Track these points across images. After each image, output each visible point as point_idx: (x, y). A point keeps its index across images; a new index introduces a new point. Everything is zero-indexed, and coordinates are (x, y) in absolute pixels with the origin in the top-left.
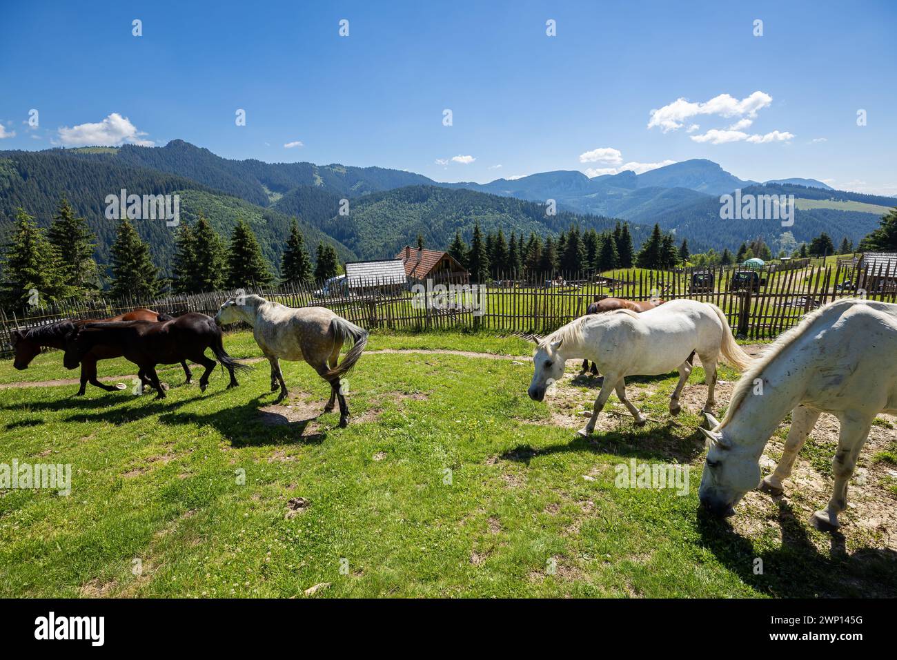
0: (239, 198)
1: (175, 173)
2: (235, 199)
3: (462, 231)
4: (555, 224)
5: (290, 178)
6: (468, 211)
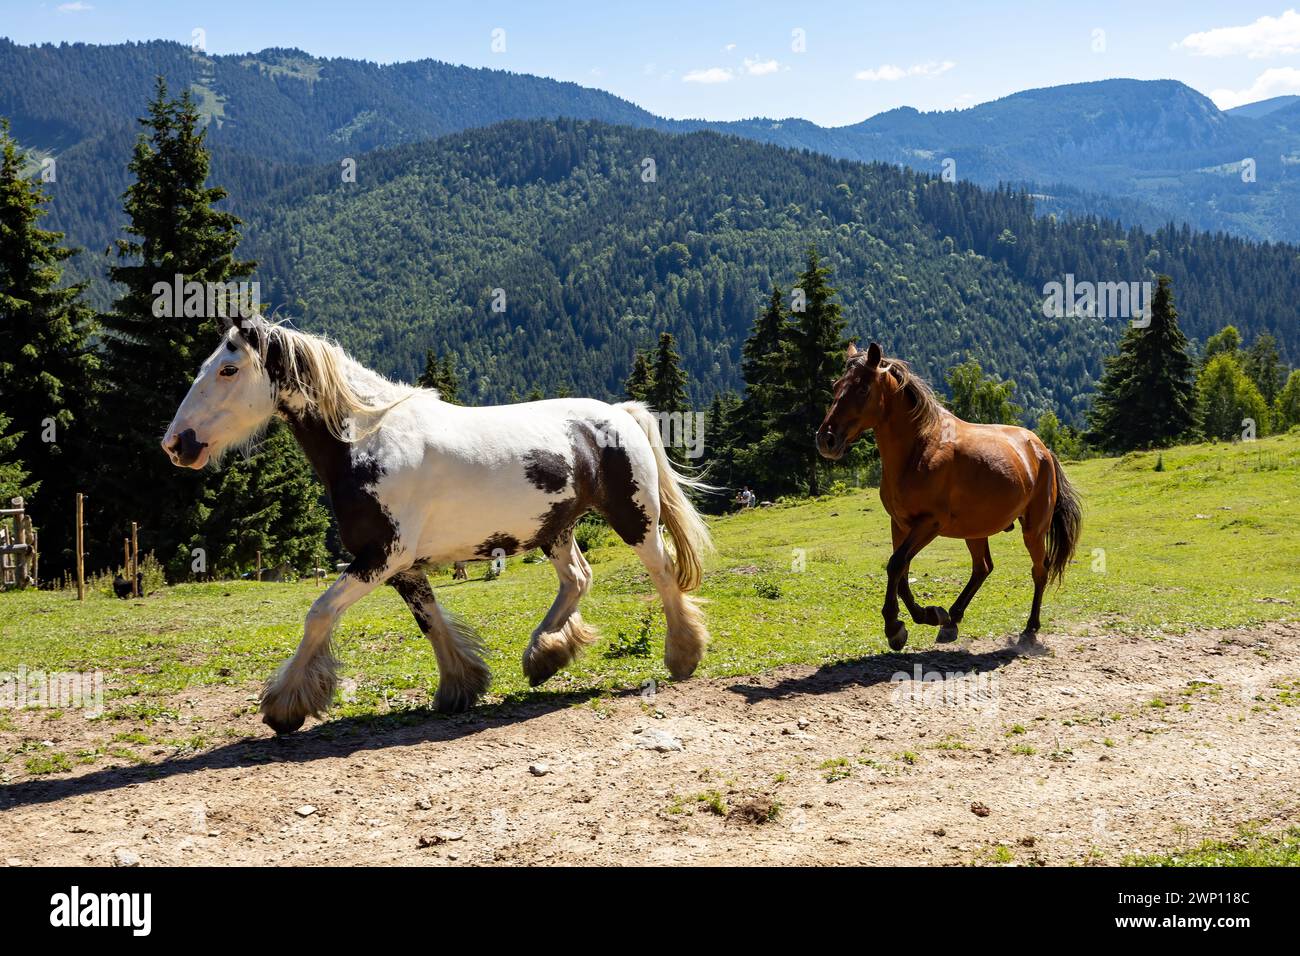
3: (680, 290)
4: (1041, 263)
5: (103, 99)
6: (710, 216)
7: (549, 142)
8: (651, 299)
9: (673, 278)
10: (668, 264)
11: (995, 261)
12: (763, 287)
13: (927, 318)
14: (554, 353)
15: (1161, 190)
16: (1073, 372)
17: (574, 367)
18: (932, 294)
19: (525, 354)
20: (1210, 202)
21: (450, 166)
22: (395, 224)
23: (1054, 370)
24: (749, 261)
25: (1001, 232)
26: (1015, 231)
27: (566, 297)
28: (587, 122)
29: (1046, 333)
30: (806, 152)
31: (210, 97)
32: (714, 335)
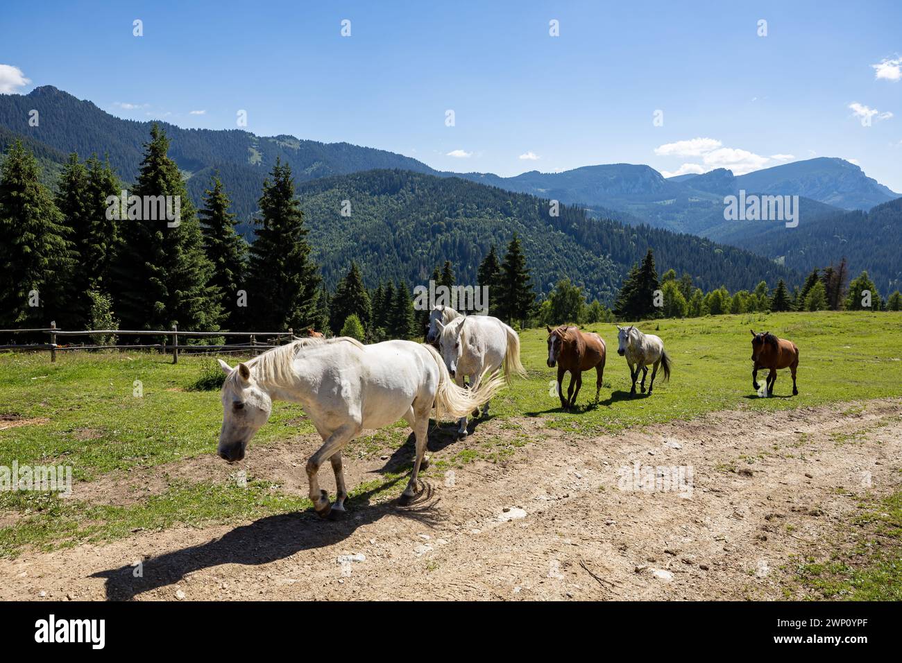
3: (441, 240)
4: (588, 237)
5: (213, 152)
6: (455, 211)
7: (391, 178)
8: (429, 244)
9: (439, 236)
10: (436, 230)
11: (570, 235)
12: (475, 241)
13: (540, 257)
14: (389, 263)
15: (638, 210)
16: (599, 282)
17: (397, 270)
18: (543, 247)
19: (377, 264)
20: (659, 216)
21: (351, 186)
22: (328, 208)
23: (591, 281)
24: (469, 230)
25: (573, 224)
26: (578, 224)
27: (395, 241)
28: (407, 171)
29: (589, 266)
30: (495, 187)
31: (256, 153)
32: (453, 260)
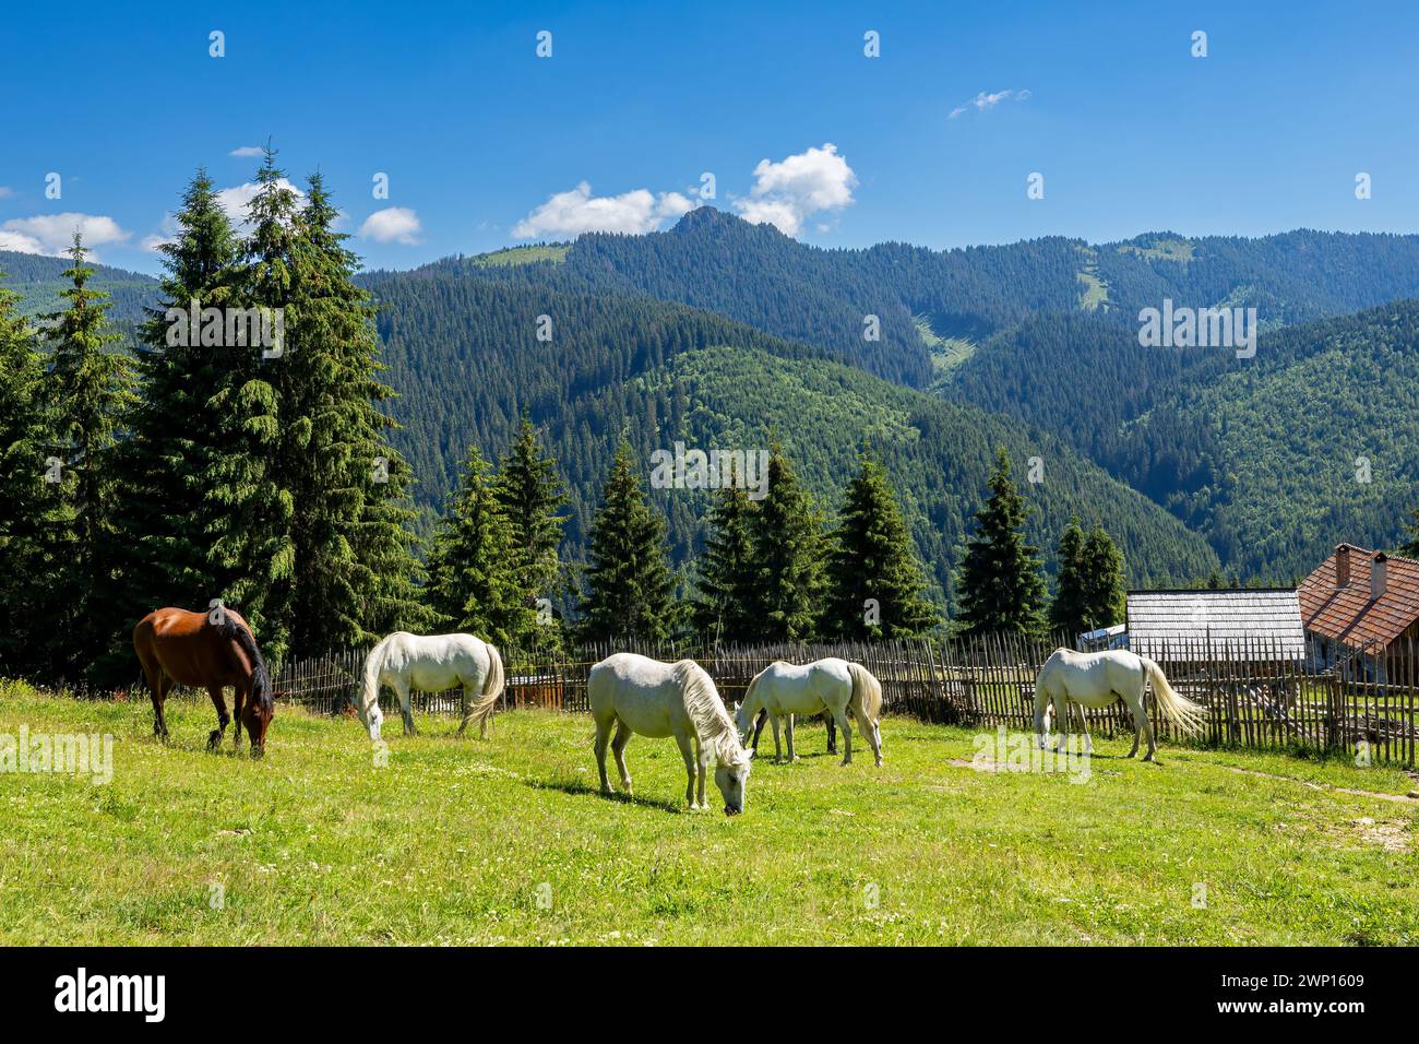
0: (847, 363)
1: (689, 300)
2: (835, 366)
21: (1379, 340)
31: (1094, 284)
